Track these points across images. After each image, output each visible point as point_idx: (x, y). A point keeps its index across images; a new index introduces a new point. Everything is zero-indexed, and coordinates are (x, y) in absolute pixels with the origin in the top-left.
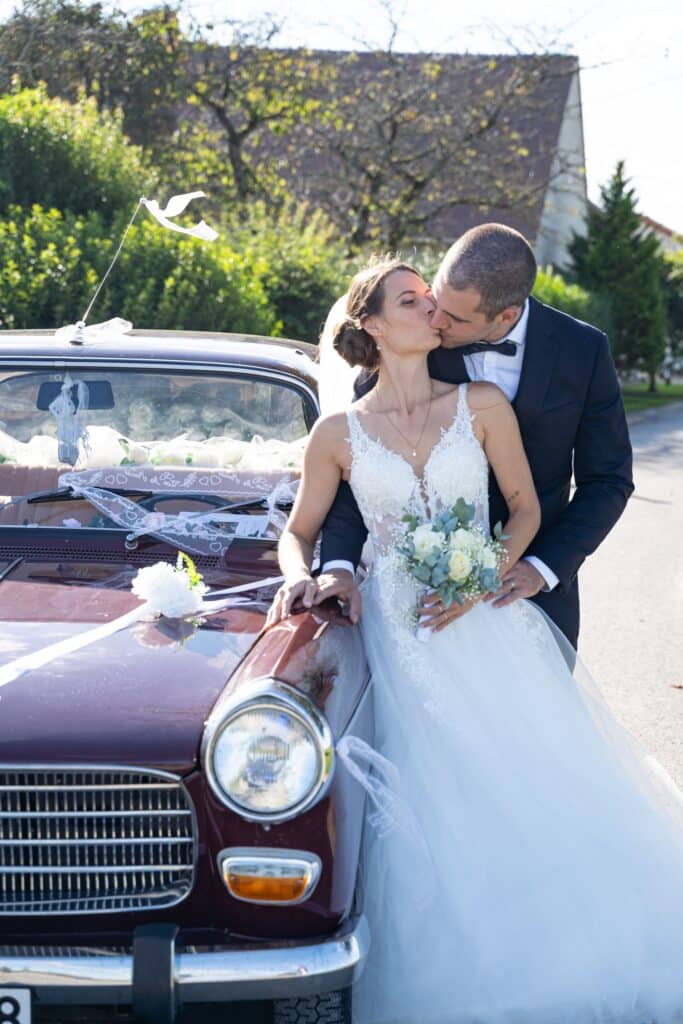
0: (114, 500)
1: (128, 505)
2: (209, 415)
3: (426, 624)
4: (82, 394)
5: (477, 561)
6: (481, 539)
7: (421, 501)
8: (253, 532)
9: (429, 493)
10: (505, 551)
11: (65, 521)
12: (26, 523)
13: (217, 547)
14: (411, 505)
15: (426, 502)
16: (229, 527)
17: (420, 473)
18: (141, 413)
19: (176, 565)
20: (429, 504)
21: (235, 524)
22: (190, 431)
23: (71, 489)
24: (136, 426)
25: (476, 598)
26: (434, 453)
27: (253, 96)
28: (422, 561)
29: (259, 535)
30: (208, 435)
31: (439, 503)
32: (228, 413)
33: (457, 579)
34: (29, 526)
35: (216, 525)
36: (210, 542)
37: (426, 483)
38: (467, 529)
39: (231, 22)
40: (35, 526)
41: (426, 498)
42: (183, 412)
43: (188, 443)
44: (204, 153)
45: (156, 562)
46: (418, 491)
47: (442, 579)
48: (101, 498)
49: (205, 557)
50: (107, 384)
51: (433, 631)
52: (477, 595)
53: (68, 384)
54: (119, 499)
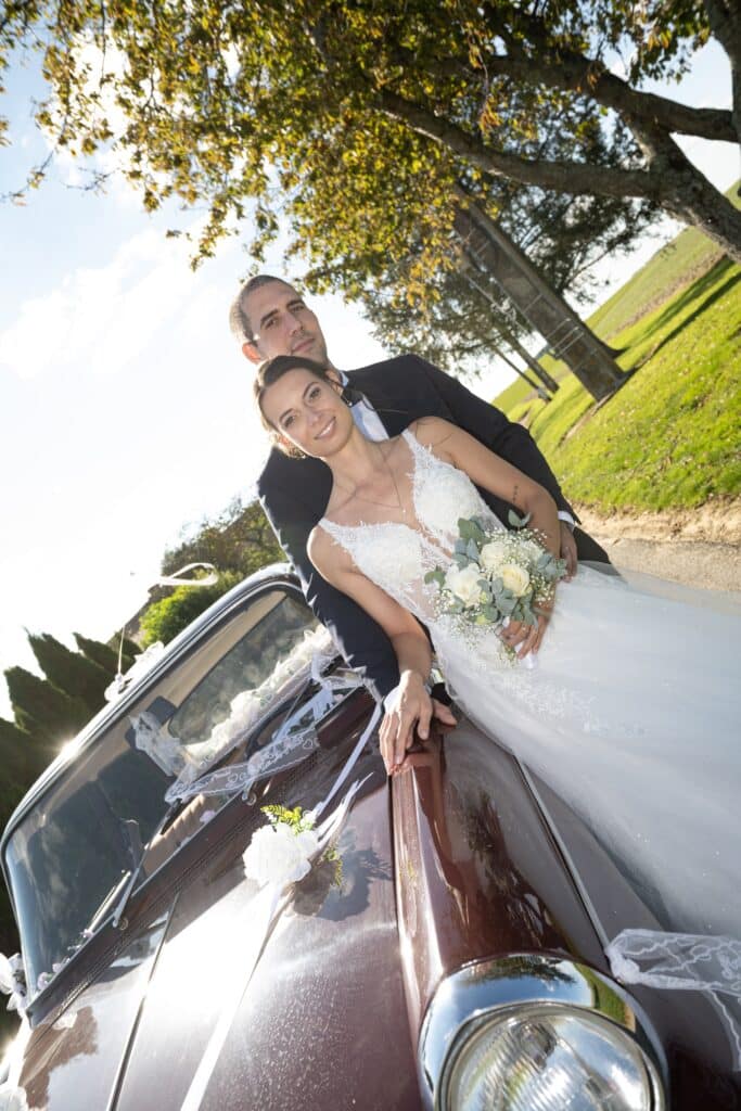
0: (212, 779)
1: (226, 771)
2: (281, 642)
3: (524, 653)
4: (149, 720)
5: (525, 562)
6: (509, 538)
7: (433, 548)
8: (325, 708)
9: (436, 535)
10: (536, 530)
11: (201, 820)
12: (179, 845)
13: (307, 745)
14: (426, 557)
15: (438, 546)
16: (305, 722)
17: (416, 525)
18: (251, 672)
19: (270, 823)
20: (442, 545)
21: (311, 712)
22: (280, 657)
23: (179, 800)
24: (255, 679)
25: (552, 593)
26: (415, 498)
27: (252, 525)
28: (477, 605)
29: (331, 706)
30: (289, 651)
31: (450, 537)
32: (287, 633)
33: (522, 593)
34: (183, 845)
35: (295, 729)
36: (301, 745)
37: (426, 529)
38: (489, 541)
39: (225, 511)
40: (187, 840)
41: (436, 542)
42: (269, 652)
43: (283, 664)
44: (255, 555)
45: (251, 838)
46: (425, 541)
47: (511, 605)
48: (203, 786)
49: (309, 758)
50: (160, 699)
51: (533, 653)
52: (551, 590)
53: (135, 723)
54: (216, 775)
